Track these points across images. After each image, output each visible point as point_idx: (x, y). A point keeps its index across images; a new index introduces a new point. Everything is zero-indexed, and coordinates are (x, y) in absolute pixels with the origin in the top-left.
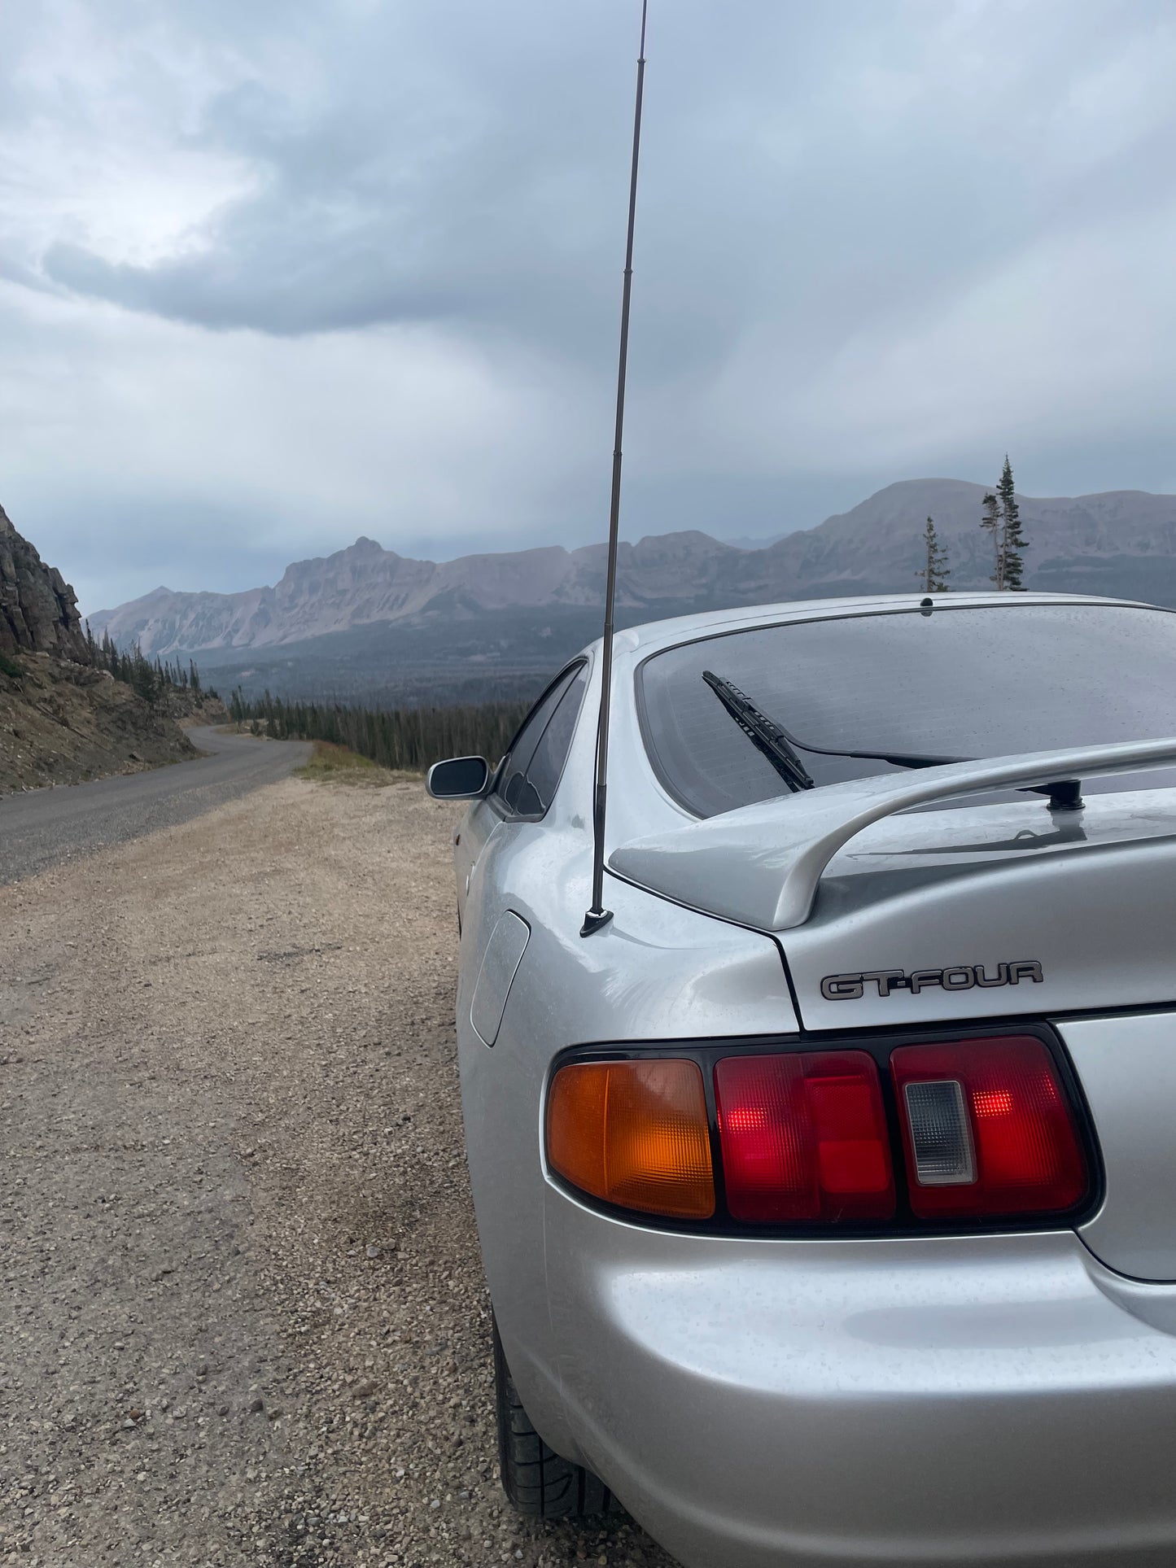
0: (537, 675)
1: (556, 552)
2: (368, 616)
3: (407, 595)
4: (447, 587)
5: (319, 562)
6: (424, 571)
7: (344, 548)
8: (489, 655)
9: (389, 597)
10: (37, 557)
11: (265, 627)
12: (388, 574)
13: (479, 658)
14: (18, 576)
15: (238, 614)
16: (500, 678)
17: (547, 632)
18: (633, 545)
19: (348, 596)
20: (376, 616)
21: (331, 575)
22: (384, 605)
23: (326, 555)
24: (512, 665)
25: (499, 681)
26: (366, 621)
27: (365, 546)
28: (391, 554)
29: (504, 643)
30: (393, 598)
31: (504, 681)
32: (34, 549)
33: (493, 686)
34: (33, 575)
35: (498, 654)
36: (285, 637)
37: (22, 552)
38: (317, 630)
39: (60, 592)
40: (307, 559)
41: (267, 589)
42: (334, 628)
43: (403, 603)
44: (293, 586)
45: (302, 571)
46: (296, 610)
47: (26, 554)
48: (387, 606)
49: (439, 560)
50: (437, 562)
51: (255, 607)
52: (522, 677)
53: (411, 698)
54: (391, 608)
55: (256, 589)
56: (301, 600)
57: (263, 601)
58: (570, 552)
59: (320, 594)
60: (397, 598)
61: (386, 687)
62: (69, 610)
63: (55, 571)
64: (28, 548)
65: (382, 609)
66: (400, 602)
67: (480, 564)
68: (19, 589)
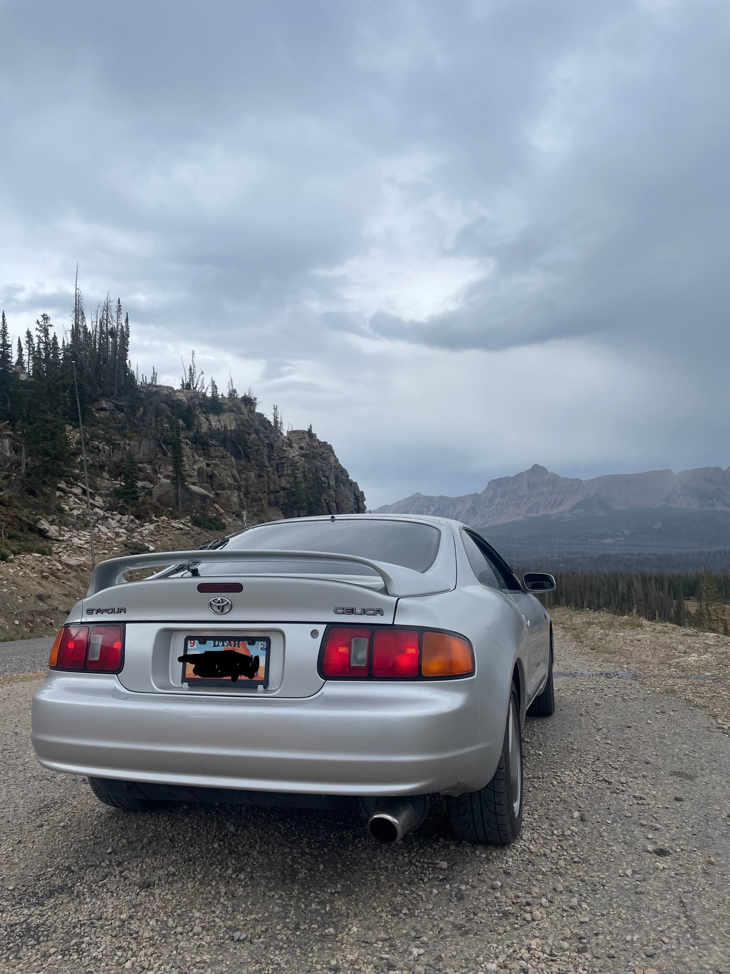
0: (649, 554)
1: (667, 474)
2: (537, 512)
3: (562, 500)
4: (589, 495)
5: (508, 478)
6: (574, 485)
7: (524, 471)
8: (616, 539)
9: (551, 500)
10: (347, 476)
11: (474, 516)
12: (551, 486)
13: (609, 541)
14: (336, 486)
15: (459, 509)
16: (623, 555)
17: (658, 525)
18: (724, 469)
19: (525, 500)
20: (542, 512)
21: (515, 487)
22: (547, 505)
23: (512, 475)
24: (633, 547)
25: (622, 556)
26: (535, 515)
27: (537, 470)
28: (553, 474)
29: (627, 532)
30: (553, 502)
31: (626, 556)
32: (346, 472)
33: (618, 559)
34: (344, 486)
35: (623, 539)
36: (485, 523)
37: (340, 474)
38: (505, 519)
39: (357, 495)
40: (501, 477)
41: (476, 494)
42: (514, 519)
43: (560, 504)
44: (492, 493)
45: (498, 484)
46: (492, 507)
47: (342, 474)
48: (549, 506)
49: (585, 478)
50: (583, 479)
51: (468, 505)
52: (640, 554)
53: (562, 564)
54: (551, 508)
55: (470, 495)
56: (496, 502)
57: (473, 502)
58: (676, 474)
59: (508, 496)
60: (556, 501)
61: (546, 557)
62: (360, 505)
63: (356, 483)
64: (344, 472)
65: (546, 508)
66: (558, 503)
67: (613, 481)
68: (336, 493)
